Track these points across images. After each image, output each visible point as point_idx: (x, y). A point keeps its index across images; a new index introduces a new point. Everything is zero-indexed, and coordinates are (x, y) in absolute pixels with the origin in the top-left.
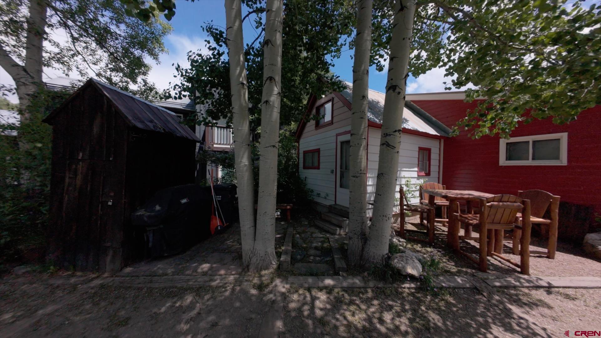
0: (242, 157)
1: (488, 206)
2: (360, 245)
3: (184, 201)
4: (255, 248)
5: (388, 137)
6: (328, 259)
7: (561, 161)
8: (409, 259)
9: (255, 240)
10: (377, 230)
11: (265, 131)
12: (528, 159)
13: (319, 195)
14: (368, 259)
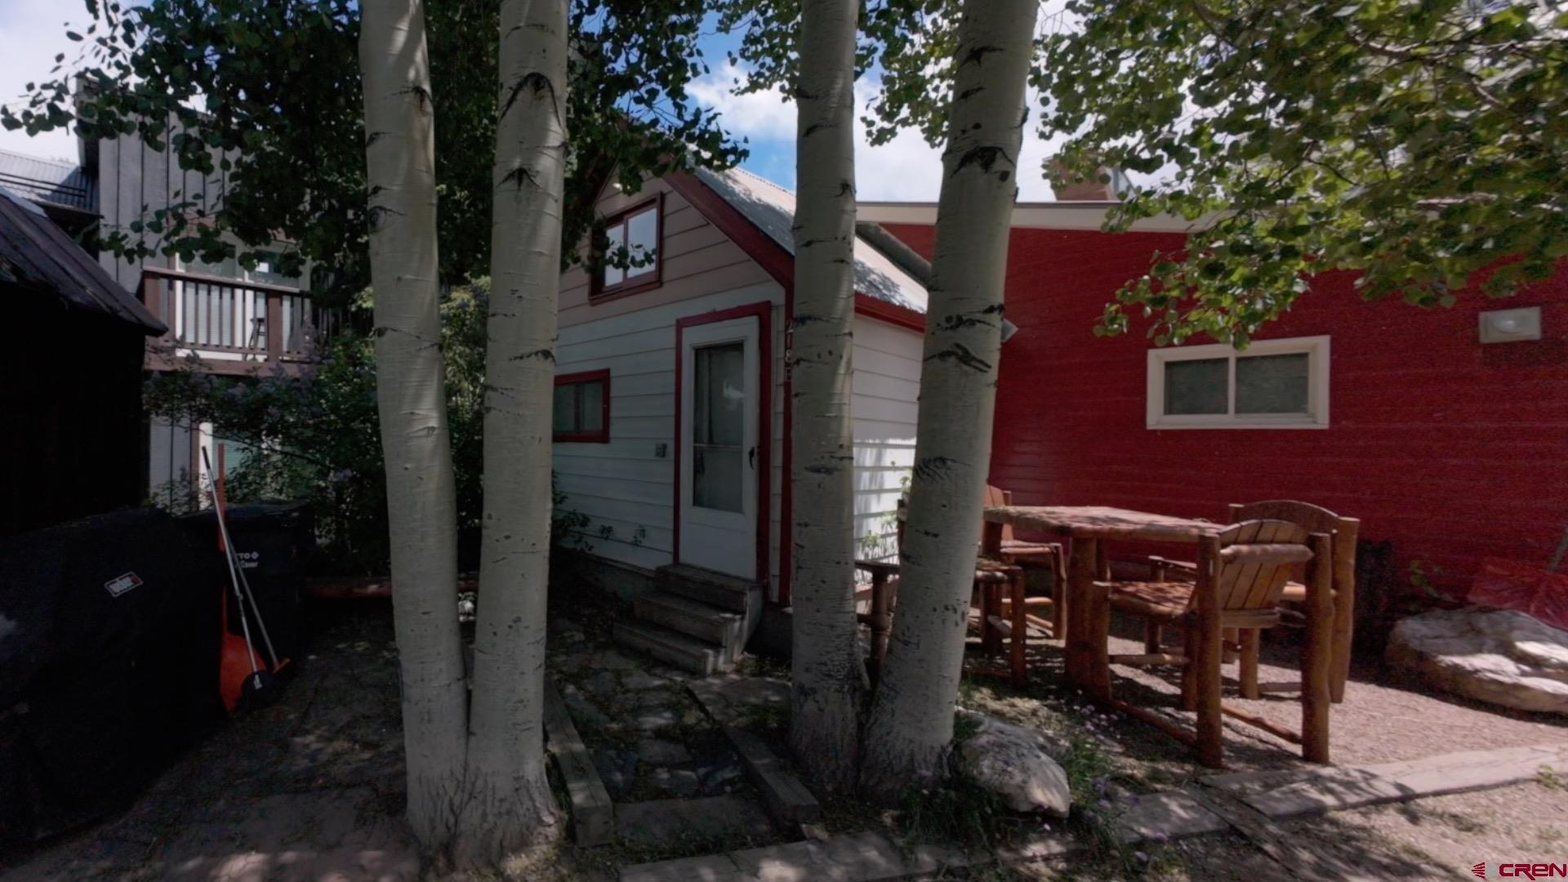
0: (417, 398)
1: (1225, 557)
2: (850, 712)
3: (121, 585)
4: (472, 765)
5: (962, 330)
6: (728, 774)
7: (1313, 416)
8: (1025, 752)
9: (469, 733)
10: (920, 660)
11: (514, 292)
12: (1225, 411)
13: (606, 532)
14: (890, 764)
